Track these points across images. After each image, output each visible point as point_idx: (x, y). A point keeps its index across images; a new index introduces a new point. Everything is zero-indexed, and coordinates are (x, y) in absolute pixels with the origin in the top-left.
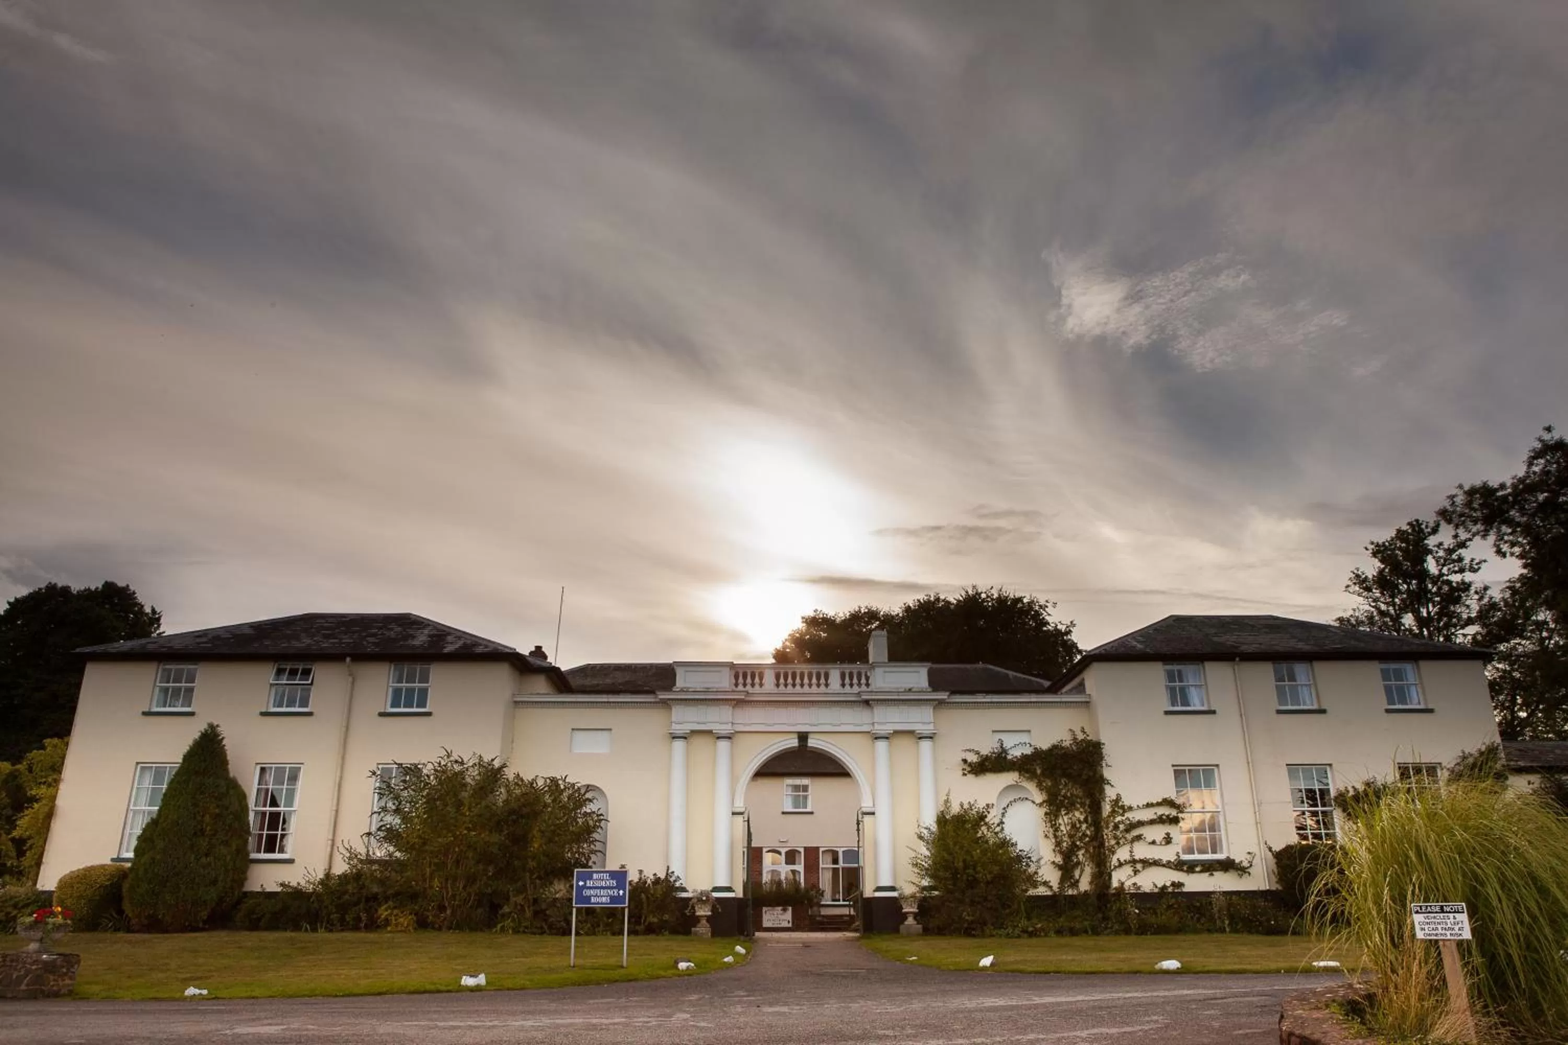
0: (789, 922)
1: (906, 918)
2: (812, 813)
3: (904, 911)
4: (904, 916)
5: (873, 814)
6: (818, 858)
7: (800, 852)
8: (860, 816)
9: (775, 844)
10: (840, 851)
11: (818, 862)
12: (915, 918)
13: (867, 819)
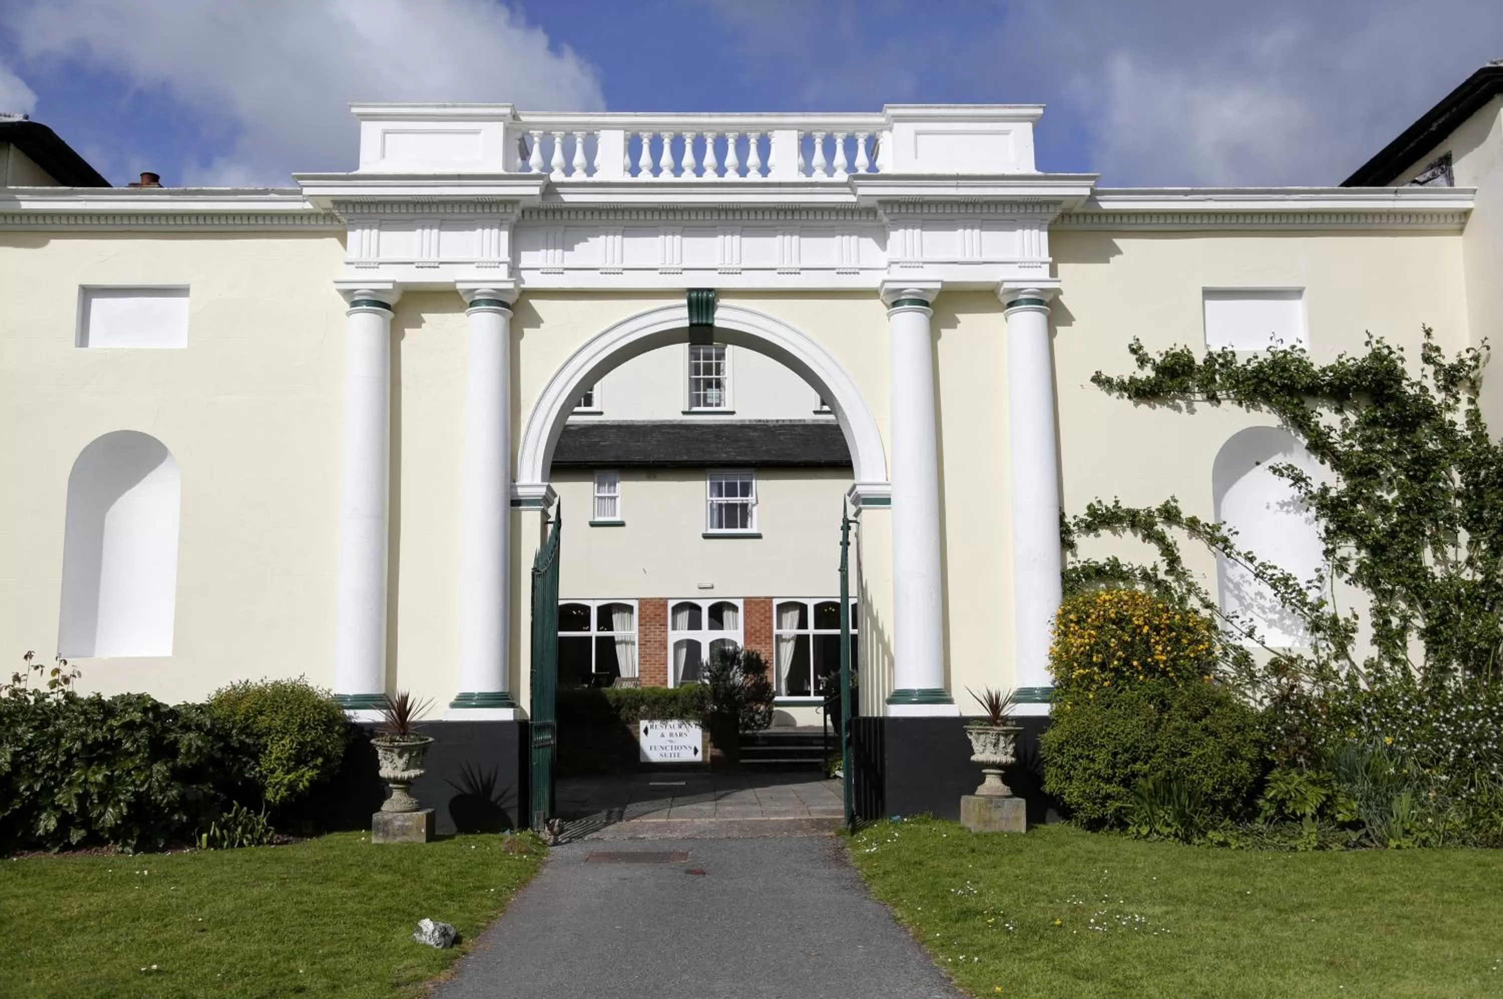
0: (696, 751)
1: (982, 780)
2: (758, 536)
3: (973, 758)
4: (976, 774)
5: (887, 501)
6: (771, 617)
7: (735, 608)
8: (851, 510)
9: (689, 593)
10: (811, 605)
11: (771, 624)
12: (1005, 780)
13: (869, 514)
